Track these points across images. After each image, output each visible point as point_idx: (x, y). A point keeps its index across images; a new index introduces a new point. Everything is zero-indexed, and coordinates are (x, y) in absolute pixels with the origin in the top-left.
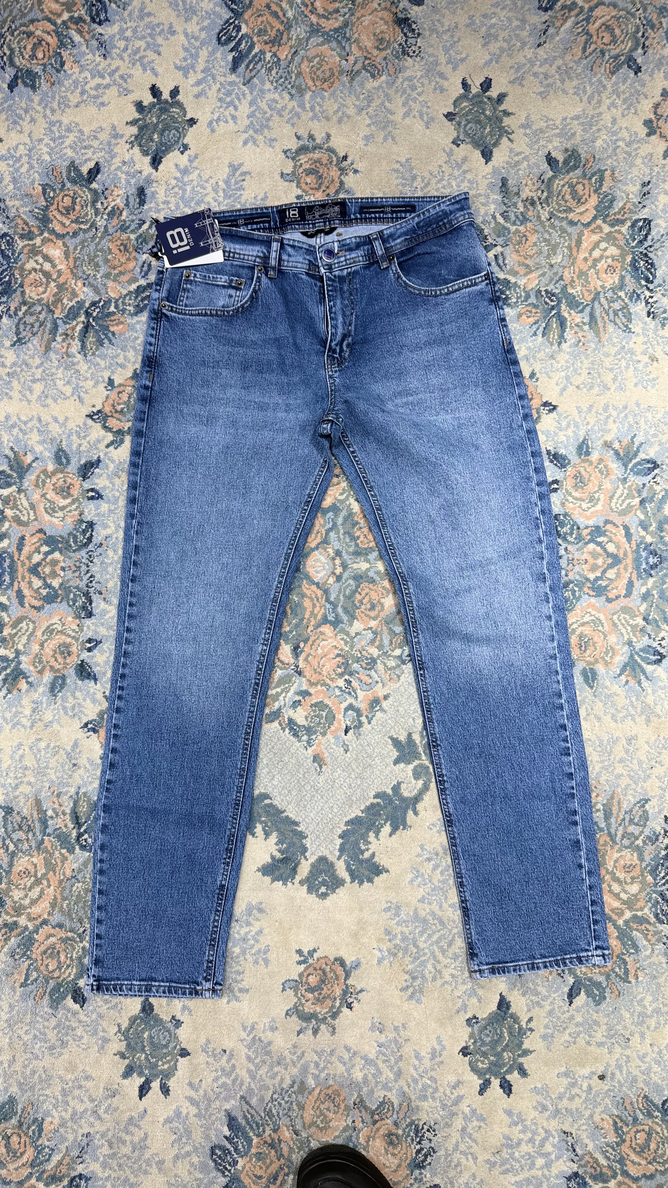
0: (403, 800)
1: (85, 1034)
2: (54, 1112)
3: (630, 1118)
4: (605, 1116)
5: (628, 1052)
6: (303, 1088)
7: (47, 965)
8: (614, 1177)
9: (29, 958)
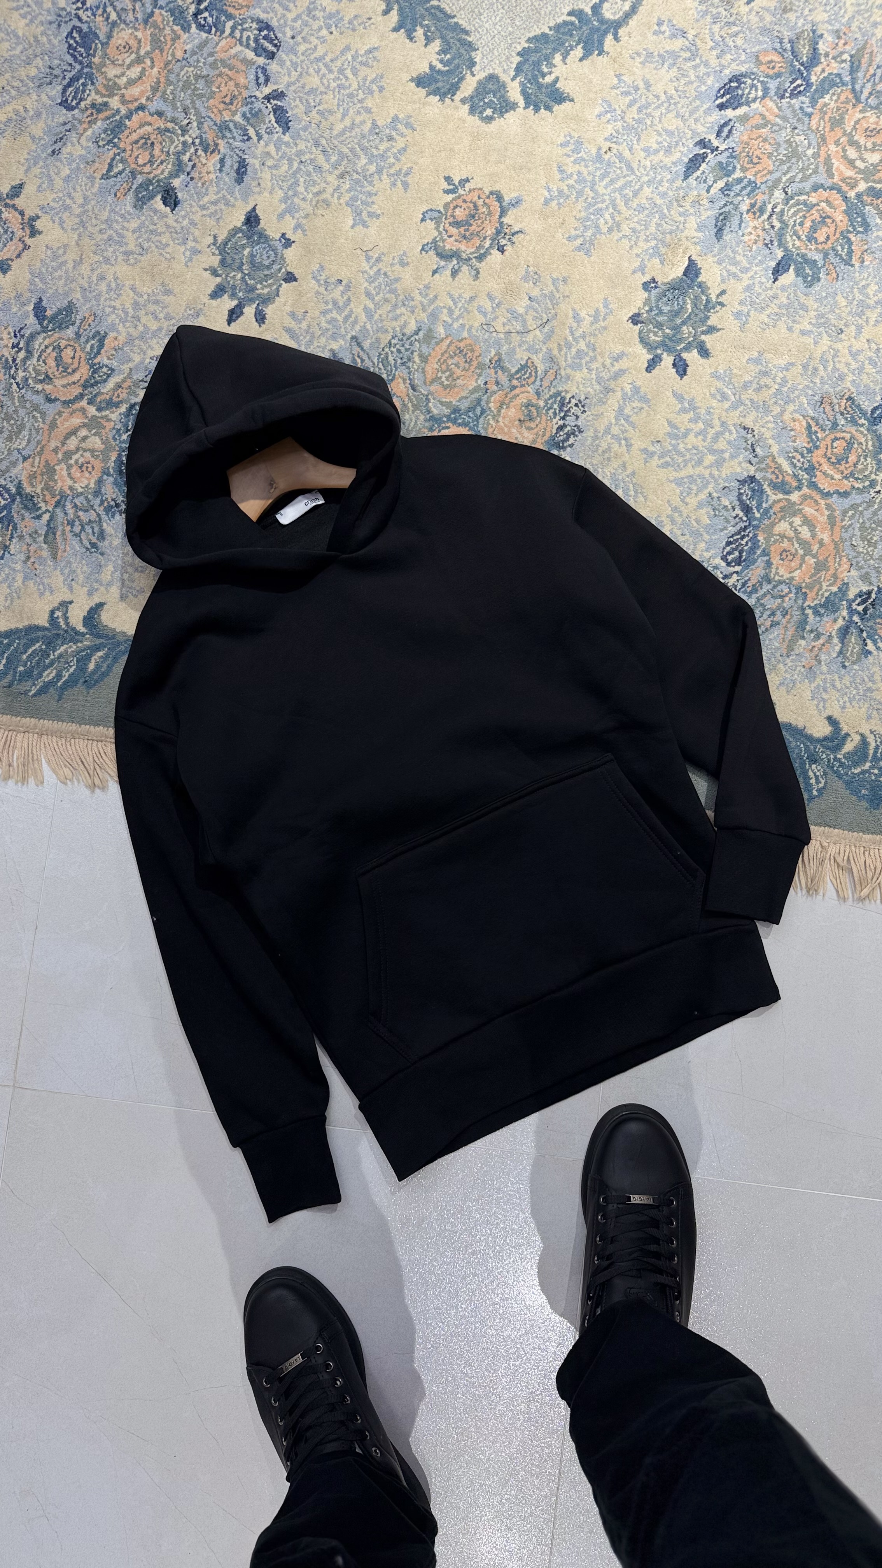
0: (602, 21)
1: (171, 243)
2: (120, 327)
3: (827, 423)
4: (797, 416)
5: (839, 346)
6: (429, 336)
7: (137, 157)
8: (799, 488)
9: (115, 145)
